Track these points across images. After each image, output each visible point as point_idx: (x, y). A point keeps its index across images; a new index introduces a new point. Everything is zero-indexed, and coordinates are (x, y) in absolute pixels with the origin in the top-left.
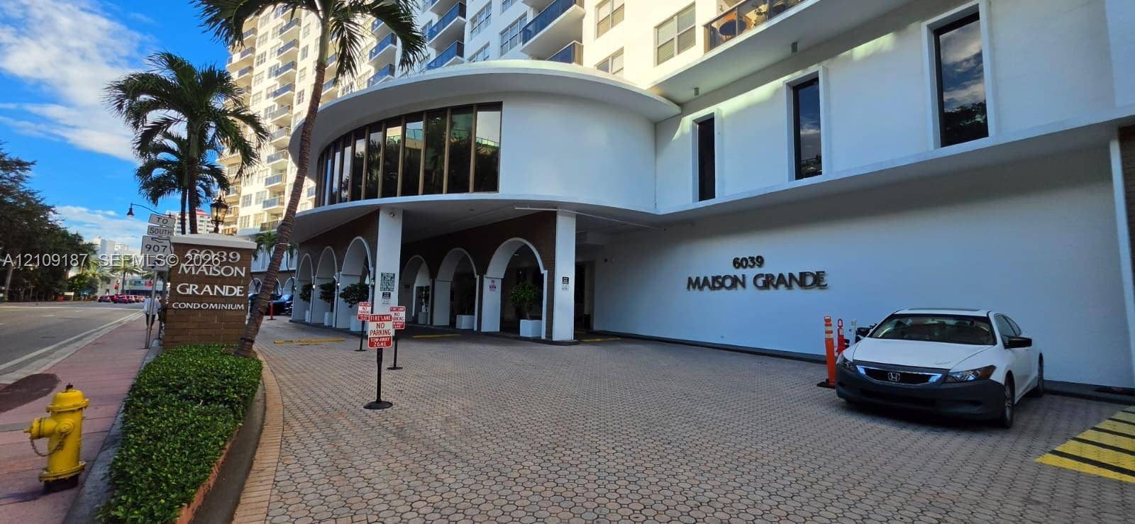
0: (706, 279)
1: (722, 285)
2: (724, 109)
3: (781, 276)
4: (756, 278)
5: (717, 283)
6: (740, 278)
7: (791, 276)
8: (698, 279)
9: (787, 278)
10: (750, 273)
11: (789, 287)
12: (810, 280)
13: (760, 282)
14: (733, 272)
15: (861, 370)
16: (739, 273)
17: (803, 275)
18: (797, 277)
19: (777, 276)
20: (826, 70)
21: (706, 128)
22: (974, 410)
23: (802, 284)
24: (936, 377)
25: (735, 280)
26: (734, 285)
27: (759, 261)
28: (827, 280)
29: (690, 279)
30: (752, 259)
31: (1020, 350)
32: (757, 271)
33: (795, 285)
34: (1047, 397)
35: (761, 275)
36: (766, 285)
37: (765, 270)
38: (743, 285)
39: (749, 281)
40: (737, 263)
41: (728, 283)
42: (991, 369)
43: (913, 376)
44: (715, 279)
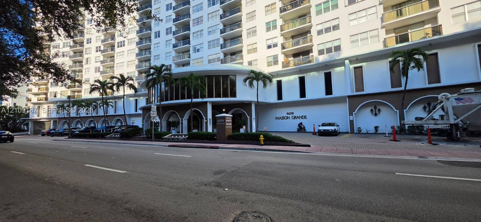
0: (280, 117)
1: (284, 118)
2: (284, 79)
3: (298, 116)
4: (292, 117)
5: (283, 118)
6: (289, 117)
7: (300, 116)
8: (278, 117)
9: (299, 117)
10: (291, 116)
11: (299, 119)
12: (303, 117)
13: (293, 118)
14: (287, 116)
15: (322, 130)
16: (288, 116)
17: (302, 116)
18: (301, 116)
19: (297, 116)
20: (306, 76)
21: (279, 83)
22: (334, 134)
23: (302, 118)
24: (331, 130)
25: (287, 117)
26: (287, 118)
27: (293, 113)
28: (307, 117)
29: (276, 117)
30: (291, 113)
31: (338, 127)
32: (292, 115)
33: (301, 118)
34: (340, 134)
35: (293, 116)
36: (294, 118)
37: (294, 115)
38: (289, 118)
39: (291, 117)
40: (288, 114)
41: (286, 118)
42: (336, 129)
43: (328, 130)
44: (283, 117)
